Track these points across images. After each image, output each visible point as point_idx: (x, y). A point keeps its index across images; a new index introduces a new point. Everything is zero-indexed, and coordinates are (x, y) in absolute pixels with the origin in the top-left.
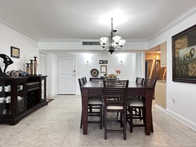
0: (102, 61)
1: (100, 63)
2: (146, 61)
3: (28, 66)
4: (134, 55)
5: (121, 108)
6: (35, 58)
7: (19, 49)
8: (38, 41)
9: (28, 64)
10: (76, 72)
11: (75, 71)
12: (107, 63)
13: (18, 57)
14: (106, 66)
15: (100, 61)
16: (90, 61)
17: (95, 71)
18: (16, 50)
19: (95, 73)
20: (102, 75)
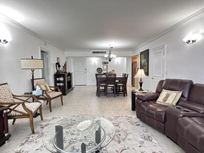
2: (133, 62)
4: (125, 58)
5: (113, 85)
9: (63, 67)
12: (108, 64)
15: (103, 62)
16: (96, 63)
17: (99, 69)
20: (105, 72)
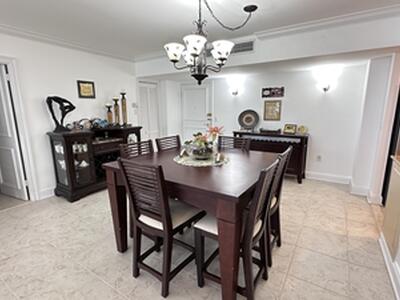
0: (270, 89)
1: (263, 96)
3: (109, 111)
6: (123, 94)
7: (93, 83)
8: (134, 62)
9: (109, 108)
10: (213, 117)
11: (210, 115)
12: (282, 95)
13: (93, 97)
14: (280, 102)
15: (264, 90)
16: (242, 92)
17: (249, 115)
18: (87, 85)
19: (248, 119)
